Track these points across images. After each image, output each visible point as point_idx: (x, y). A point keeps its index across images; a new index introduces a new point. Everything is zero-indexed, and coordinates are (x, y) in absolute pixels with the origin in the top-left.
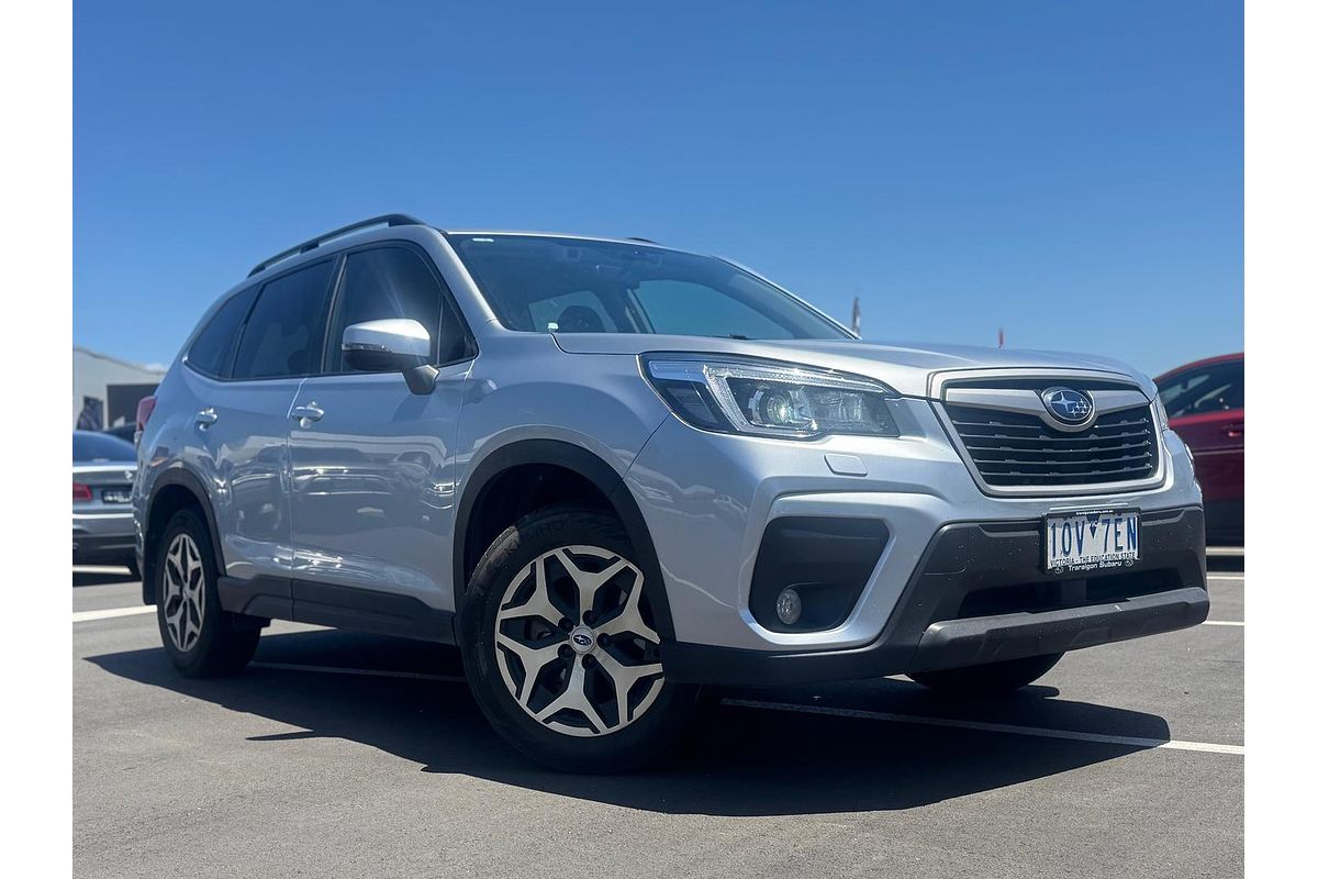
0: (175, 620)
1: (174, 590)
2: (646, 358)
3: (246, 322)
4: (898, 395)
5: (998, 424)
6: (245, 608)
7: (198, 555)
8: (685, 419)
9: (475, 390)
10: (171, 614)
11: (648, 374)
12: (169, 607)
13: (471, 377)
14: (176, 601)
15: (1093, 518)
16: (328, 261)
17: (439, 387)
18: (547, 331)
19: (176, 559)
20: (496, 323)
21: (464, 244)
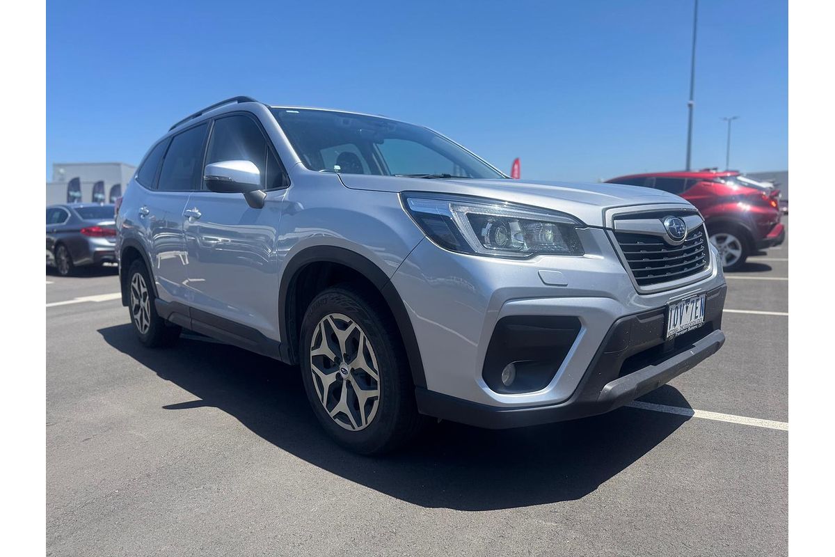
0: (138, 317)
1: (136, 302)
2: (405, 196)
3: (164, 158)
4: (585, 225)
5: (642, 244)
6: (169, 317)
7: (145, 285)
8: (435, 241)
9: (290, 208)
10: (136, 314)
11: (407, 206)
12: (135, 310)
13: (287, 199)
14: (138, 307)
15: (688, 301)
16: (204, 123)
17: (266, 204)
18: (334, 171)
19: (136, 286)
20: (301, 165)
21: (281, 114)
